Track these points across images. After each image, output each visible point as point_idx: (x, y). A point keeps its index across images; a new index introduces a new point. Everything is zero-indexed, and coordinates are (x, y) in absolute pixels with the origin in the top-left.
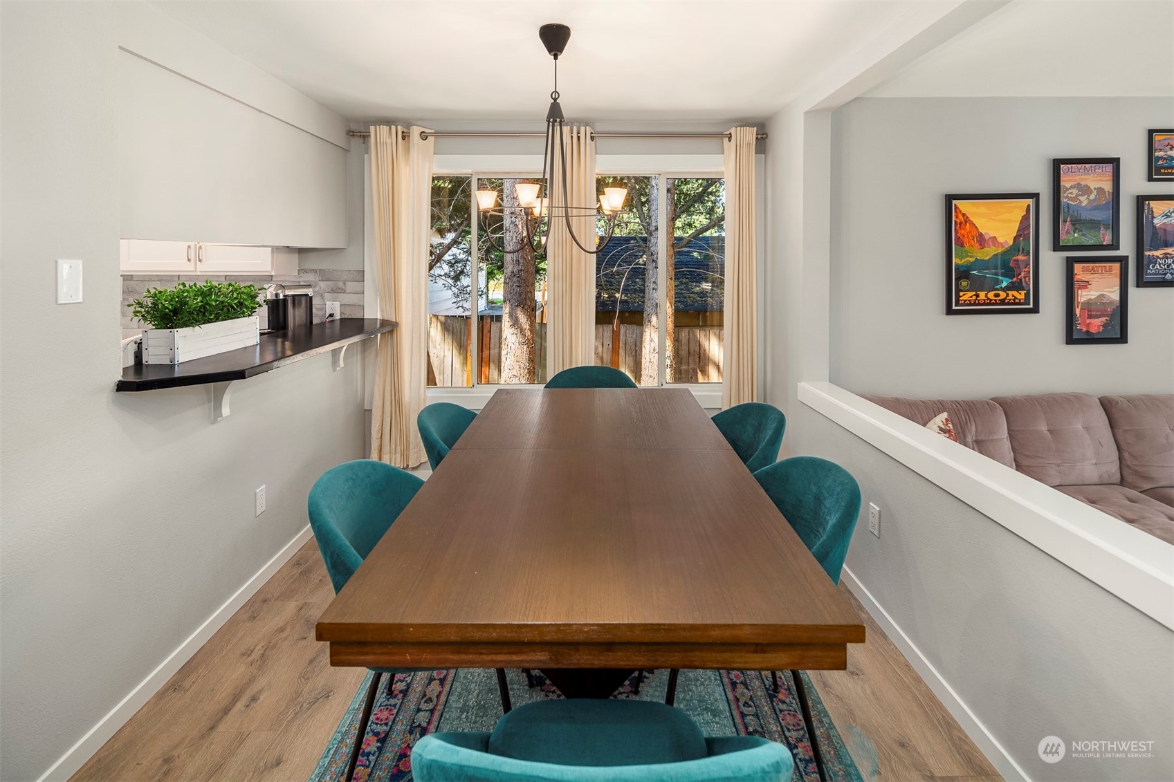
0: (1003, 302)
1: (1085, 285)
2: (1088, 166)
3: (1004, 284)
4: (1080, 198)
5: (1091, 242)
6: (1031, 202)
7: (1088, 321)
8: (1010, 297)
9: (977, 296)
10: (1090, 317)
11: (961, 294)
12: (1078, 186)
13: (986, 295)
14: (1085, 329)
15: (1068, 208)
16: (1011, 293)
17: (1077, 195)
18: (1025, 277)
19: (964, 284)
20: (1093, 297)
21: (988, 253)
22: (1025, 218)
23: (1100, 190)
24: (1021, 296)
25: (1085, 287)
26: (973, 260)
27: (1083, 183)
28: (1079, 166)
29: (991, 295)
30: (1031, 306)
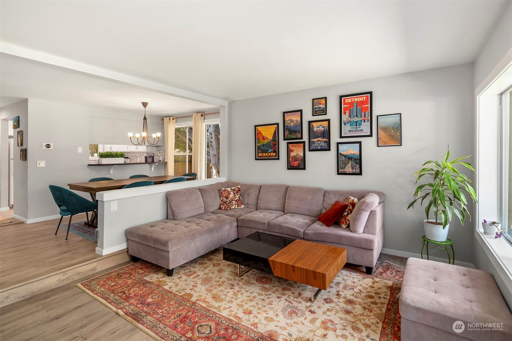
0: (270, 156)
1: (292, 151)
2: (293, 113)
3: (270, 151)
4: (291, 123)
5: (294, 137)
6: (276, 126)
7: (294, 162)
8: (271, 155)
9: (263, 154)
10: (294, 161)
11: (259, 154)
12: (290, 120)
13: (265, 154)
14: (293, 165)
15: (287, 127)
16: (271, 154)
17: (290, 123)
18: (275, 149)
19: (260, 151)
20: (295, 155)
21: (266, 142)
22: (275, 131)
23: (297, 120)
24: (274, 154)
25: (293, 152)
26: (261, 144)
27: (292, 119)
28: (290, 113)
29: (266, 154)
30: (277, 158)
